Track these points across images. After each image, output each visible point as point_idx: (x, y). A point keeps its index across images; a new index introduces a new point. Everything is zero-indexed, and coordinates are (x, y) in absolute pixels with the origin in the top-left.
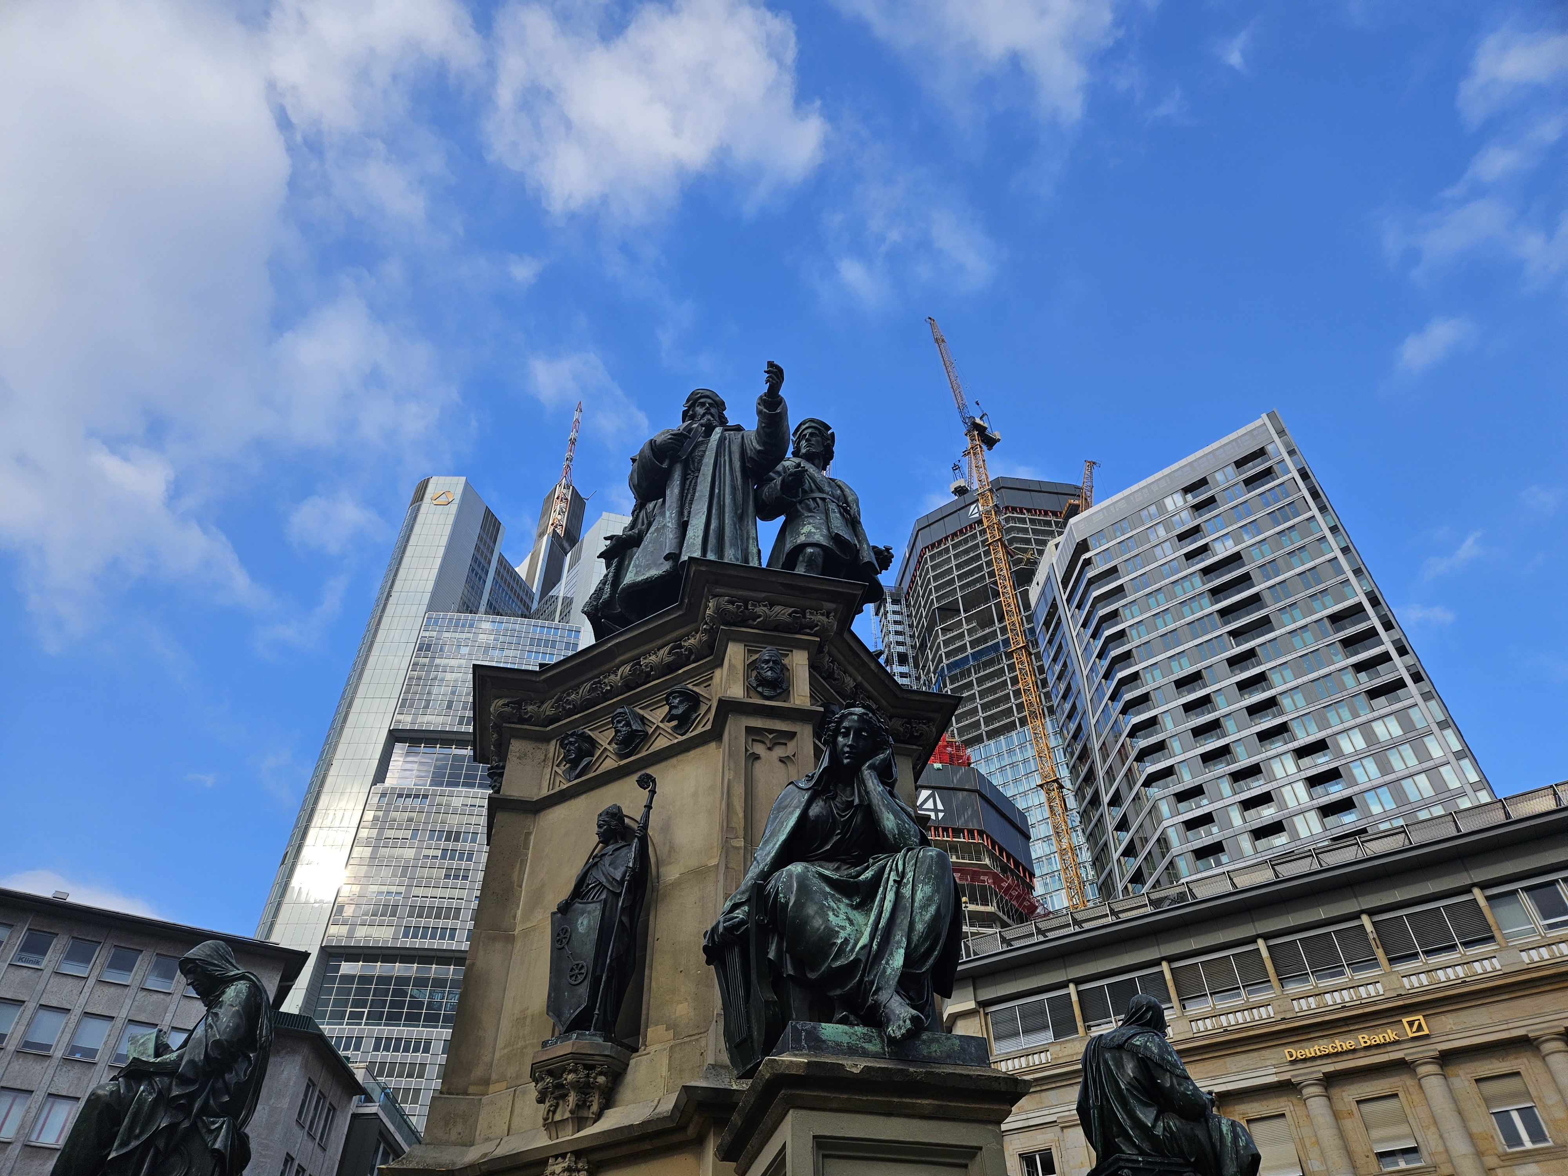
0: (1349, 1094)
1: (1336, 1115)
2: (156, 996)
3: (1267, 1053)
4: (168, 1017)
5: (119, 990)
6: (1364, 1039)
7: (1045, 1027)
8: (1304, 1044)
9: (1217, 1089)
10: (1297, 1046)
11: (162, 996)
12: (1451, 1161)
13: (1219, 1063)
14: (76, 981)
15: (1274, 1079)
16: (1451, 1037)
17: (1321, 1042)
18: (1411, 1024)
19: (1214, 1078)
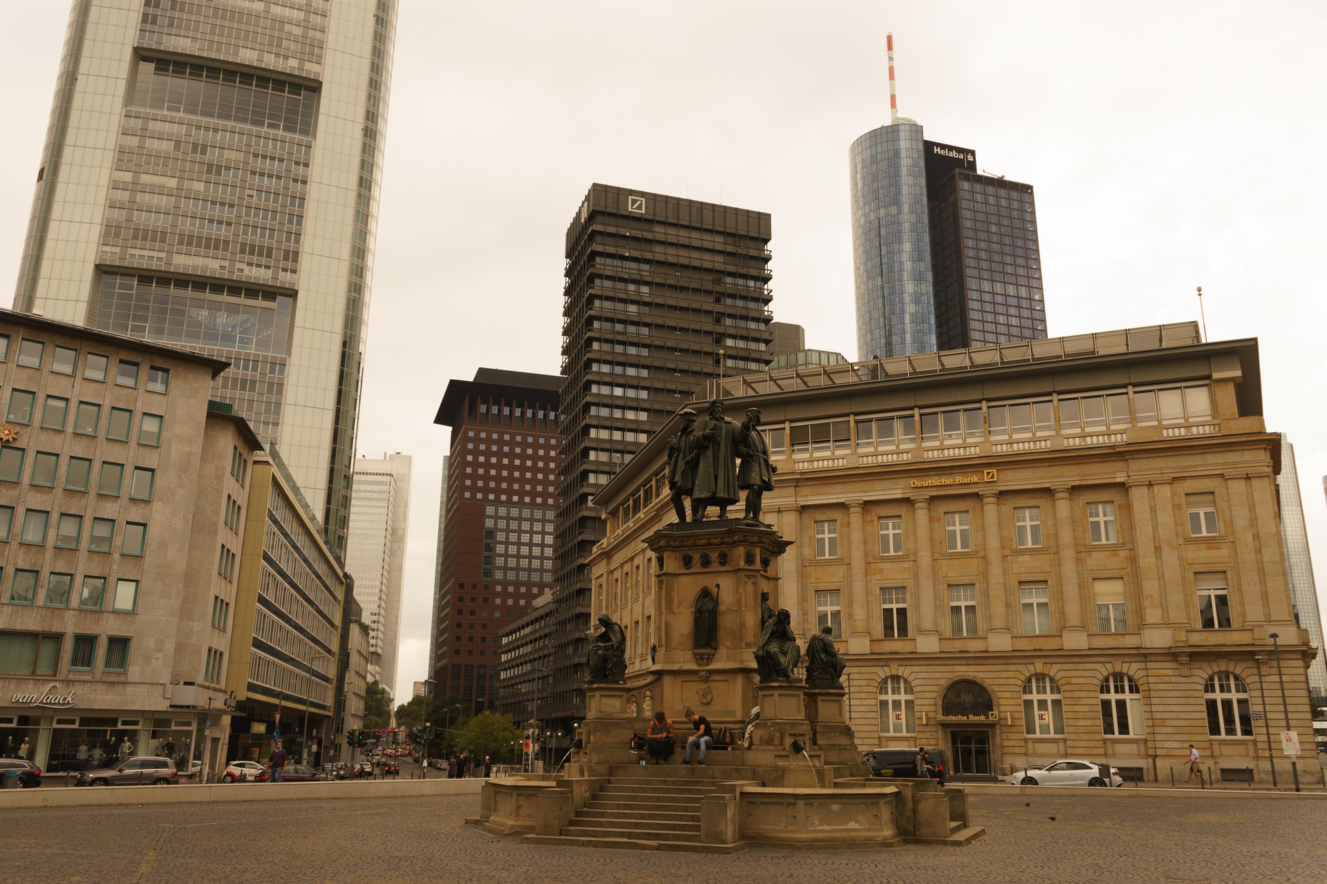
0: (942, 508)
1: (931, 519)
3: (900, 481)
4: (138, 405)
6: (959, 479)
8: (923, 478)
9: (865, 499)
10: (919, 479)
12: (985, 550)
13: (870, 484)
14: (67, 379)
15: (899, 496)
16: (1008, 484)
17: (934, 478)
18: (988, 473)
19: (865, 492)
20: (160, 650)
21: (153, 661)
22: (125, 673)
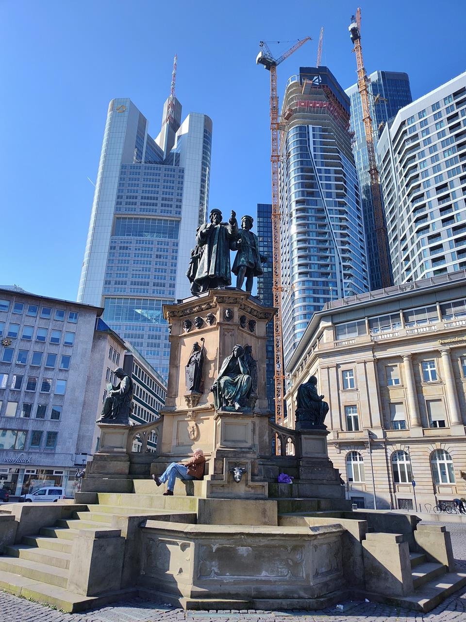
0: (457, 354)
2: (59, 322)
3: (432, 341)
4: (64, 328)
5: (47, 321)
7: (356, 331)
8: (445, 339)
10: (442, 339)
11: (61, 322)
14: (33, 318)
15: (433, 349)
17: (451, 338)
19: (412, 349)
20: (71, 438)
21: (67, 443)
22: (55, 449)
